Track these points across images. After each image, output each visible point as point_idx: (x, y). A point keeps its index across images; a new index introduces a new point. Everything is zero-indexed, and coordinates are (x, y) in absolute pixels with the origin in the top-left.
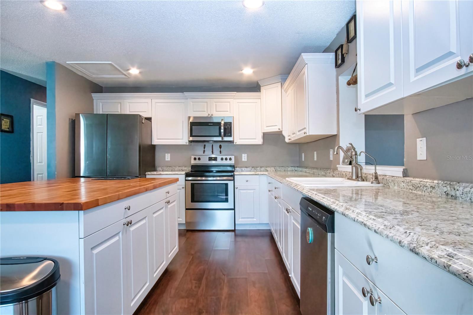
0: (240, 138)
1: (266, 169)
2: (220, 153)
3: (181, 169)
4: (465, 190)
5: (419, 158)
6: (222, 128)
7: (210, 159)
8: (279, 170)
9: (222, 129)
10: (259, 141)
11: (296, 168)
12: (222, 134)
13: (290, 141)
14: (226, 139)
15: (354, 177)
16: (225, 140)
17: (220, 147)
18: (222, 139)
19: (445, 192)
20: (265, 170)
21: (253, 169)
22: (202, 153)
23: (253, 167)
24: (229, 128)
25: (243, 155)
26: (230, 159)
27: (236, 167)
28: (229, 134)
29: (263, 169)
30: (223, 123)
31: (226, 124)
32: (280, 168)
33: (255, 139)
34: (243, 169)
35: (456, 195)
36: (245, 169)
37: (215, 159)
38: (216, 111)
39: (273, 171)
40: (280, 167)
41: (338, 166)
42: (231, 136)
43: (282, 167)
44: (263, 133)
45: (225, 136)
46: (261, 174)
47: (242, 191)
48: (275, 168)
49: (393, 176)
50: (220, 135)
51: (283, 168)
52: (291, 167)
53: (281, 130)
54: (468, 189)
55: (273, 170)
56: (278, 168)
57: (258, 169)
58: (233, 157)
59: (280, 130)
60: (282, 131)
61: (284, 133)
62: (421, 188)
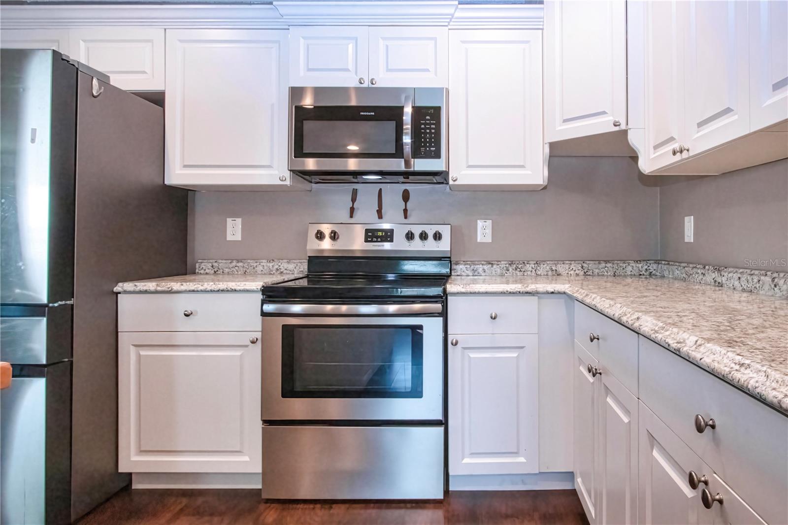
0: (470, 164)
1: (554, 268)
2: (406, 217)
3: (277, 270)
6: (408, 126)
7: (371, 235)
8: (597, 271)
9: (407, 134)
10: (536, 172)
11: (653, 267)
12: (407, 149)
13: (678, 158)
14: (421, 165)
16: (417, 169)
17: (406, 196)
18: (407, 164)
20: (550, 273)
21: (511, 269)
22: (344, 216)
23: (511, 263)
24: (430, 129)
25: (480, 223)
26: (438, 236)
27: (457, 263)
28: (430, 146)
29: (543, 269)
30: (408, 109)
31: (419, 112)
32: (600, 266)
33: (522, 167)
34: (480, 268)
36: (485, 267)
37: (388, 236)
38: (388, 71)
39: (577, 275)
40: (599, 262)
42: (437, 155)
43: (606, 262)
44: (552, 145)
45: (416, 154)
48: (582, 267)
50: (398, 152)
51: (609, 265)
52: (637, 262)
53: (623, 127)
55: (577, 272)
56: (591, 265)
57: (528, 267)
58: (446, 231)
59: (617, 129)
60: (625, 133)
61: (633, 139)
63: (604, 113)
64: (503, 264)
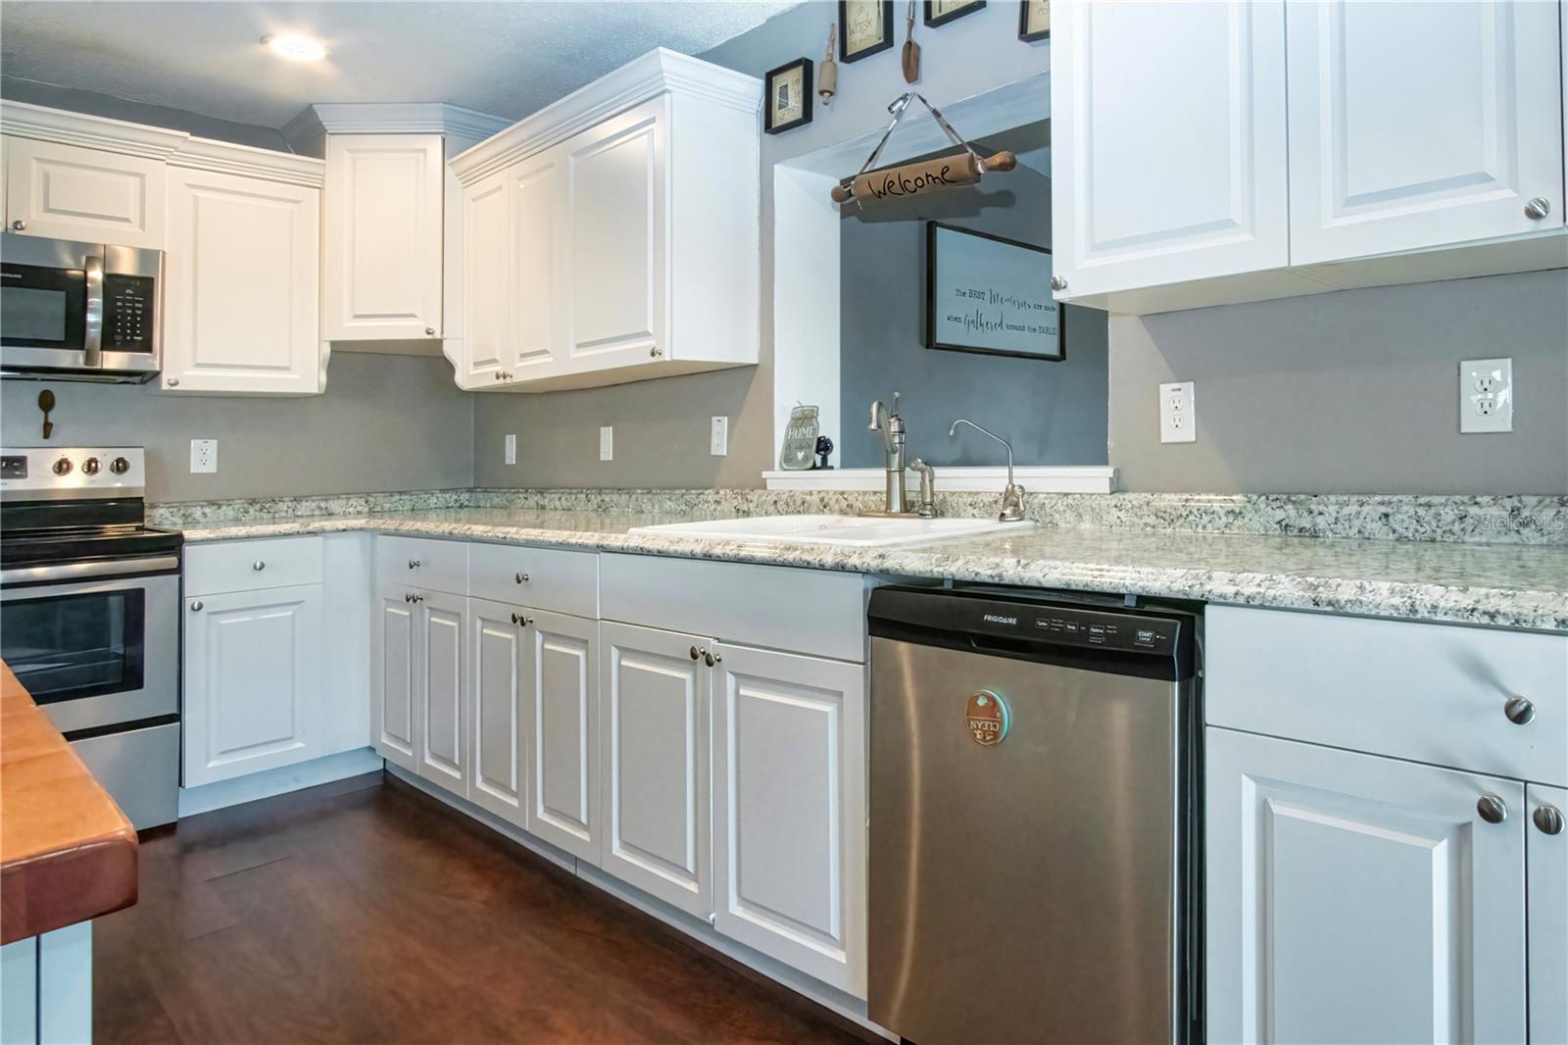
0: (200, 360)
1: (323, 505)
2: (47, 436)
4: (1346, 511)
5: (1168, 435)
6: (96, 301)
8: (388, 505)
9: (94, 311)
10: (308, 377)
11: (464, 497)
12: (94, 333)
13: (501, 381)
14: (113, 360)
15: (896, 507)
16: (107, 366)
17: (46, 401)
18: (89, 358)
19: (1279, 522)
20: (317, 512)
21: (251, 511)
23: (251, 501)
24: (134, 309)
25: (194, 444)
26: (119, 465)
27: (155, 506)
28: (134, 334)
29: (305, 507)
30: (96, 275)
31: (114, 283)
32: (393, 499)
33: (285, 369)
34: (197, 511)
35: (1315, 525)
36: (207, 510)
37: (13, 467)
38: (47, 210)
39: (359, 513)
40: (393, 494)
41: (765, 474)
42: (147, 346)
43: (400, 493)
44: (333, 344)
45: (109, 343)
46: (337, 531)
47: (224, 621)
48: (366, 502)
49: (1066, 494)
50: (75, 341)
51: (404, 497)
52: (443, 491)
53: (437, 335)
54: (1354, 509)
55: (359, 508)
56: (381, 498)
57: (282, 506)
58: (135, 457)
59: (430, 337)
60: (440, 342)
61: (450, 350)
62: (1191, 518)
63: (413, 316)
64: (239, 504)
